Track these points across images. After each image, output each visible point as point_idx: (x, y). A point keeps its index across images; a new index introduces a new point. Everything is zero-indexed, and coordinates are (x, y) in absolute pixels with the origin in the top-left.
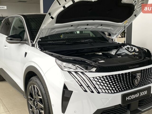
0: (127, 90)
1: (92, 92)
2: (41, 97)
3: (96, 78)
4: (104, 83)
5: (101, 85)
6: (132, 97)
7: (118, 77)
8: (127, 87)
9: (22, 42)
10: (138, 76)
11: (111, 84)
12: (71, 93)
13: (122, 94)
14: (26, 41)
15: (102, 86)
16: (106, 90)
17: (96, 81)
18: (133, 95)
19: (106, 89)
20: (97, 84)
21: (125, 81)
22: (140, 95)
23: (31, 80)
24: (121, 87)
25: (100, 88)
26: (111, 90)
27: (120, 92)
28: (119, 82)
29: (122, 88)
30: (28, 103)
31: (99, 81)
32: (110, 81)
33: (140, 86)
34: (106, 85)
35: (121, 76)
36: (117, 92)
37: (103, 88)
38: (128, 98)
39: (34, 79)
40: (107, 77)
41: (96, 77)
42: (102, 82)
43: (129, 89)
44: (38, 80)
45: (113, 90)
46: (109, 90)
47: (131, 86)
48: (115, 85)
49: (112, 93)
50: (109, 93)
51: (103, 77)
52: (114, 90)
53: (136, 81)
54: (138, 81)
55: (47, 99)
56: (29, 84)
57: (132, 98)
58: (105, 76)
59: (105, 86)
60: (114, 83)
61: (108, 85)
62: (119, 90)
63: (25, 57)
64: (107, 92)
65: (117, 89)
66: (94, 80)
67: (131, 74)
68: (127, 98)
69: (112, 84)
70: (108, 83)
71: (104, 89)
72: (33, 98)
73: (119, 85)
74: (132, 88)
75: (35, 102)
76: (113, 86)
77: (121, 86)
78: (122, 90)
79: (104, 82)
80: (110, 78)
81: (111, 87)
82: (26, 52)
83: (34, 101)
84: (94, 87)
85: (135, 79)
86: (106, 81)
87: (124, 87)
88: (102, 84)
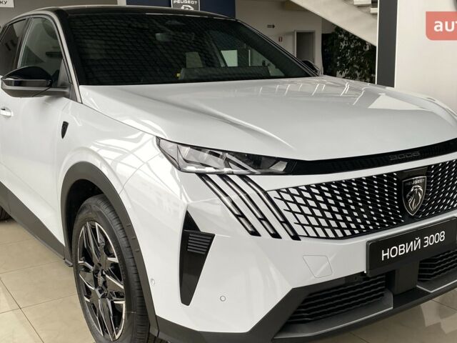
0: (383, 228)
1: (276, 235)
2: (116, 260)
3: (288, 192)
4: (311, 208)
5: (302, 213)
6: (400, 250)
7: (355, 189)
8: (385, 221)
9: (51, 90)
10: (418, 184)
11: (335, 209)
12: (209, 241)
13: (369, 242)
14: (65, 88)
15: (306, 216)
16: (318, 229)
17: (286, 202)
18: (403, 245)
19: (320, 226)
20: (291, 211)
21: (378, 201)
22: (423, 244)
23: (85, 207)
24: (366, 219)
25: (300, 223)
26: (333, 229)
27: (361, 234)
28: (360, 204)
29: (368, 222)
30: (78, 280)
31: (295, 202)
32: (331, 201)
33: (424, 218)
34: (317, 213)
35: (365, 185)
36: (353, 235)
37: (308, 223)
38: (388, 254)
39: (93, 206)
40: (323, 188)
41: (287, 189)
42: (307, 205)
43: (392, 226)
44: (105, 206)
45: (339, 227)
46: (329, 230)
47: (395, 215)
48: (345, 212)
49: (337, 238)
50: (327, 238)
51: (308, 187)
52: (342, 230)
53: (411, 200)
54: (416, 202)
55: (134, 262)
56: (79, 221)
57: (400, 254)
58: (315, 184)
59: (317, 218)
60: (343, 208)
61: (325, 212)
62: (358, 228)
63: (63, 136)
64: (321, 234)
65: (353, 226)
66: (282, 199)
67: (395, 179)
68: (386, 252)
69: (337, 211)
70: (324, 206)
71: (313, 227)
72: (92, 264)
73: (361, 214)
74: (400, 224)
75: (100, 274)
76: (339, 217)
77: (365, 216)
78: (367, 227)
79: (312, 203)
80: (331, 191)
81: (334, 219)
82: (64, 122)
83: (96, 273)
84: (281, 220)
85: (408, 196)
86: (317, 202)
87: (375, 218)
88: (306, 210)
